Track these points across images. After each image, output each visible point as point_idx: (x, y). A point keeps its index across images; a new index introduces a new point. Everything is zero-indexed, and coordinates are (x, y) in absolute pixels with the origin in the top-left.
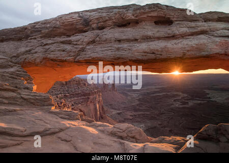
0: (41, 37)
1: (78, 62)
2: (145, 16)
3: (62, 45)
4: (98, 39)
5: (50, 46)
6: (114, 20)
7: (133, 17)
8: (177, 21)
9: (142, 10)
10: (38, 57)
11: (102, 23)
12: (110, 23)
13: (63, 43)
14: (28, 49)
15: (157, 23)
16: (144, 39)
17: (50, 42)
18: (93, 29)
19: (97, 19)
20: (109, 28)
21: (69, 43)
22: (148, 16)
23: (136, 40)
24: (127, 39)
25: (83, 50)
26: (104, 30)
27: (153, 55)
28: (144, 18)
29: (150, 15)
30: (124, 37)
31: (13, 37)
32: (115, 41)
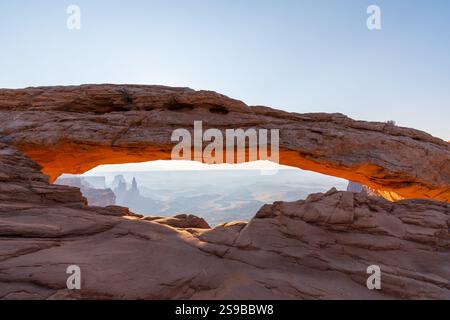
0: (54, 109)
1: (119, 146)
2: (201, 102)
3: (91, 124)
4: (145, 121)
5: (71, 123)
6: (166, 102)
7: (189, 103)
8: (232, 111)
9: (198, 97)
10: (50, 137)
11: (150, 103)
12: (160, 104)
13: (92, 120)
14: (30, 123)
15: (212, 110)
17: (71, 117)
18: (138, 109)
19: (144, 97)
20: (159, 110)
21: (104, 122)
22: (204, 103)
23: (191, 126)
24: (180, 124)
25: (125, 132)
26: (153, 111)
28: (200, 104)
30: (179, 122)
32: (168, 125)
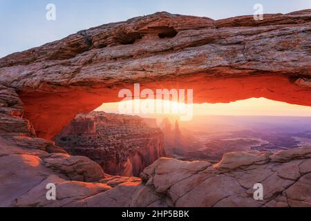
0: (46, 60)
2: (146, 27)
3: (61, 67)
4: (95, 58)
6: (115, 36)
7: (133, 31)
8: (180, 30)
9: (143, 21)
10: (36, 80)
11: (103, 41)
12: (110, 39)
16: (140, 55)
17: (51, 64)
18: (94, 47)
19: (98, 35)
20: (109, 45)
22: (149, 28)
23: (132, 56)
24: (122, 57)
25: (79, 71)
27: (143, 72)
28: (145, 30)
29: (150, 26)
30: (120, 54)
31: (21, 60)
32: (111, 59)
